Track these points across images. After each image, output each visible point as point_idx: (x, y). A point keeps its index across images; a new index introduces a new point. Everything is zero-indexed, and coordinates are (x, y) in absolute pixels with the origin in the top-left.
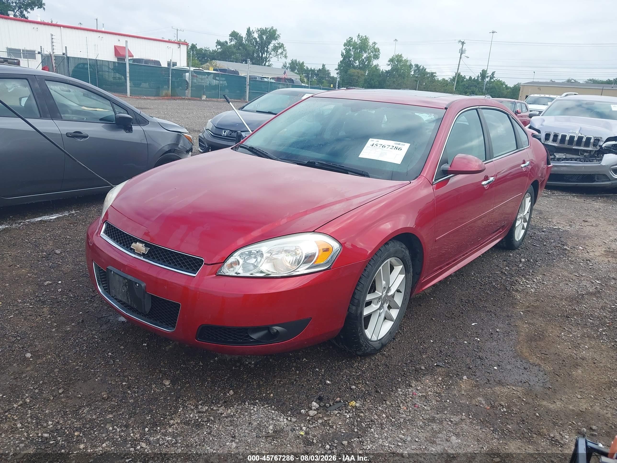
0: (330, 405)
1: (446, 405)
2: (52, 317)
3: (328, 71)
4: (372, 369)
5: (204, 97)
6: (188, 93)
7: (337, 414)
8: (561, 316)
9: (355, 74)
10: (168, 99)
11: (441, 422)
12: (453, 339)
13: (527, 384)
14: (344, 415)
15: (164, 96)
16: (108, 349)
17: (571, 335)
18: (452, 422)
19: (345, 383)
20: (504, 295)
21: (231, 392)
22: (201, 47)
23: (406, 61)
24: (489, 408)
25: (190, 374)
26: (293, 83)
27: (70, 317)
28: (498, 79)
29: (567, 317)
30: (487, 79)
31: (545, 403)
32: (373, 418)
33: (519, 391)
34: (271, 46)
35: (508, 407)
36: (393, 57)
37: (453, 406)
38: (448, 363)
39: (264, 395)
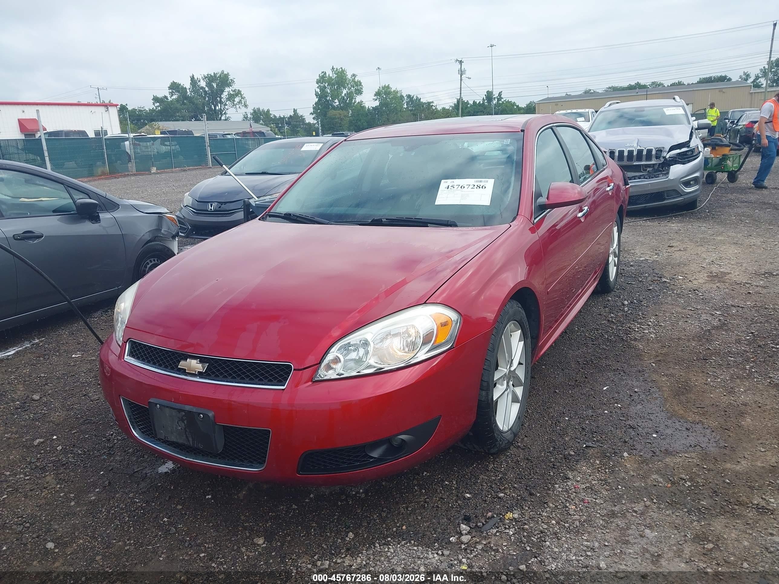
0: (483, 524)
1: (620, 493)
2: (63, 486)
3: (302, 116)
4: (513, 468)
5: (154, 170)
6: (132, 166)
7: (496, 533)
8: (697, 359)
9: (336, 117)
10: (106, 179)
11: (624, 516)
12: (591, 411)
13: (698, 447)
14: (505, 533)
15: (101, 176)
16: (160, 513)
17: (719, 380)
18: (636, 512)
19: (488, 492)
20: (624, 347)
21: (351, 535)
22: (134, 108)
23: (396, 92)
24: (670, 485)
25: (286, 523)
26: (265, 136)
27: (89, 481)
28: (507, 100)
29: (704, 359)
30: (495, 102)
31: (728, 466)
32: (541, 528)
33: (694, 457)
34: (225, 95)
35: (691, 480)
36: (379, 90)
37: (628, 493)
38: (598, 441)
39: (395, 529)
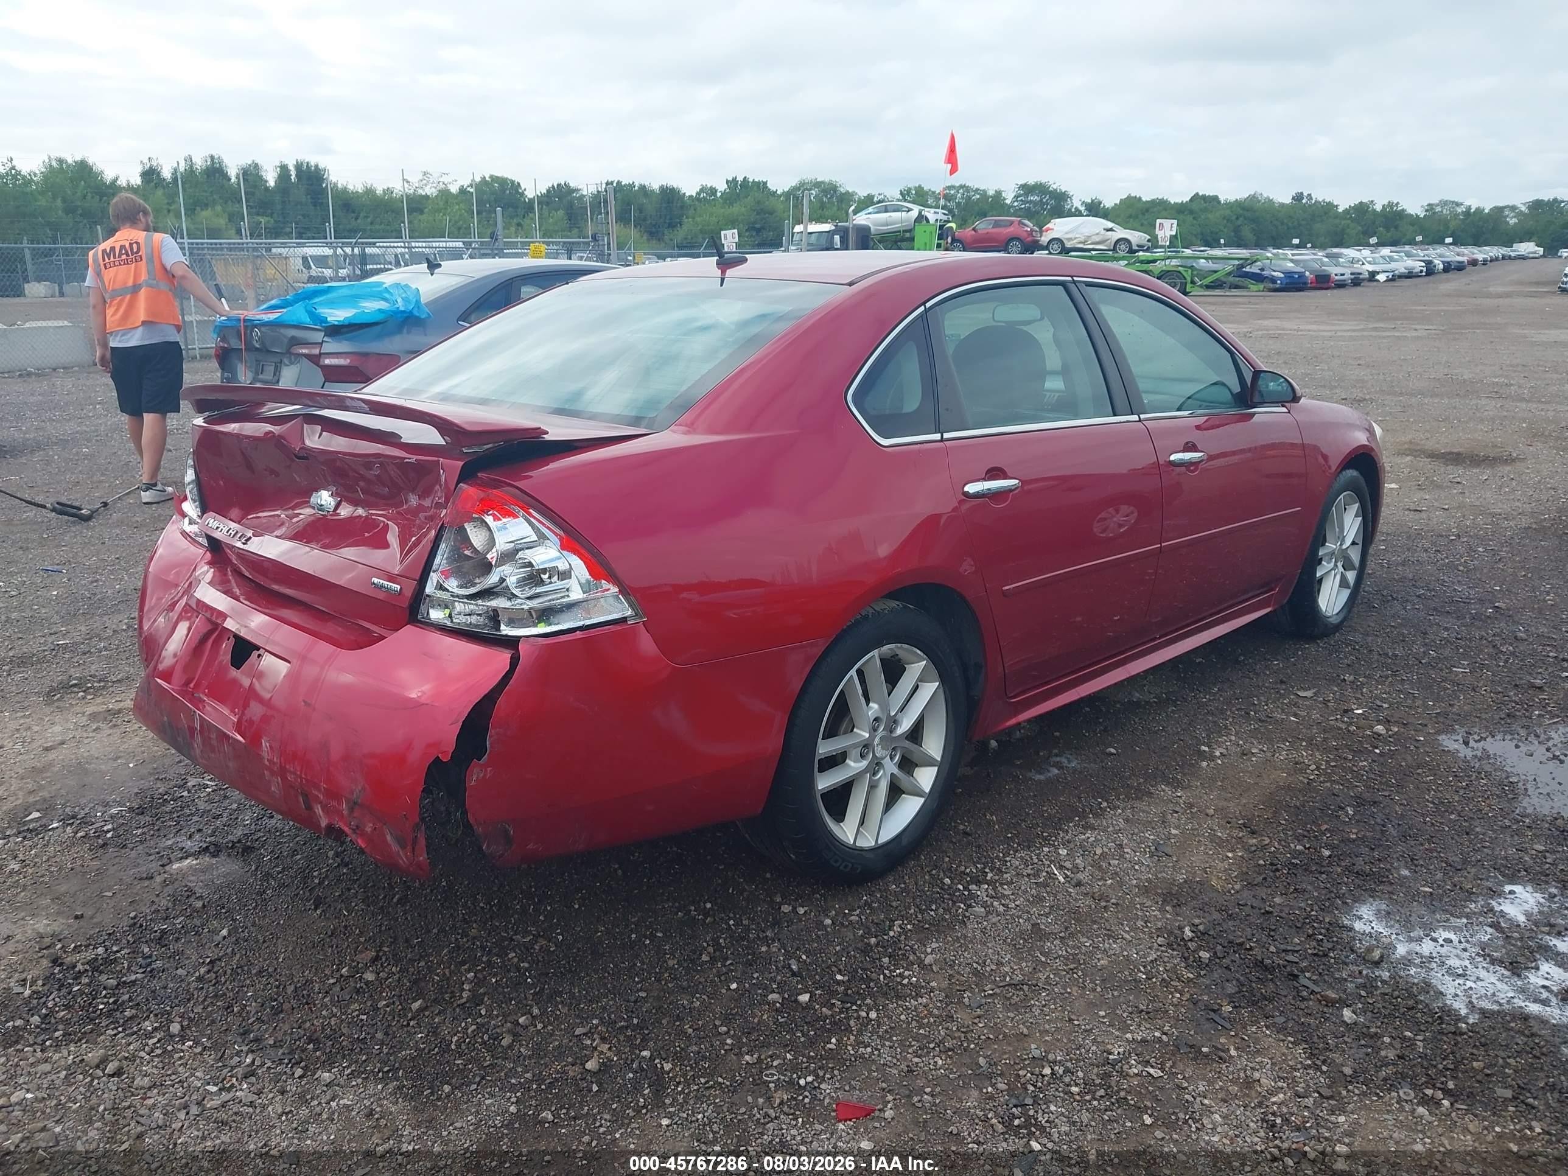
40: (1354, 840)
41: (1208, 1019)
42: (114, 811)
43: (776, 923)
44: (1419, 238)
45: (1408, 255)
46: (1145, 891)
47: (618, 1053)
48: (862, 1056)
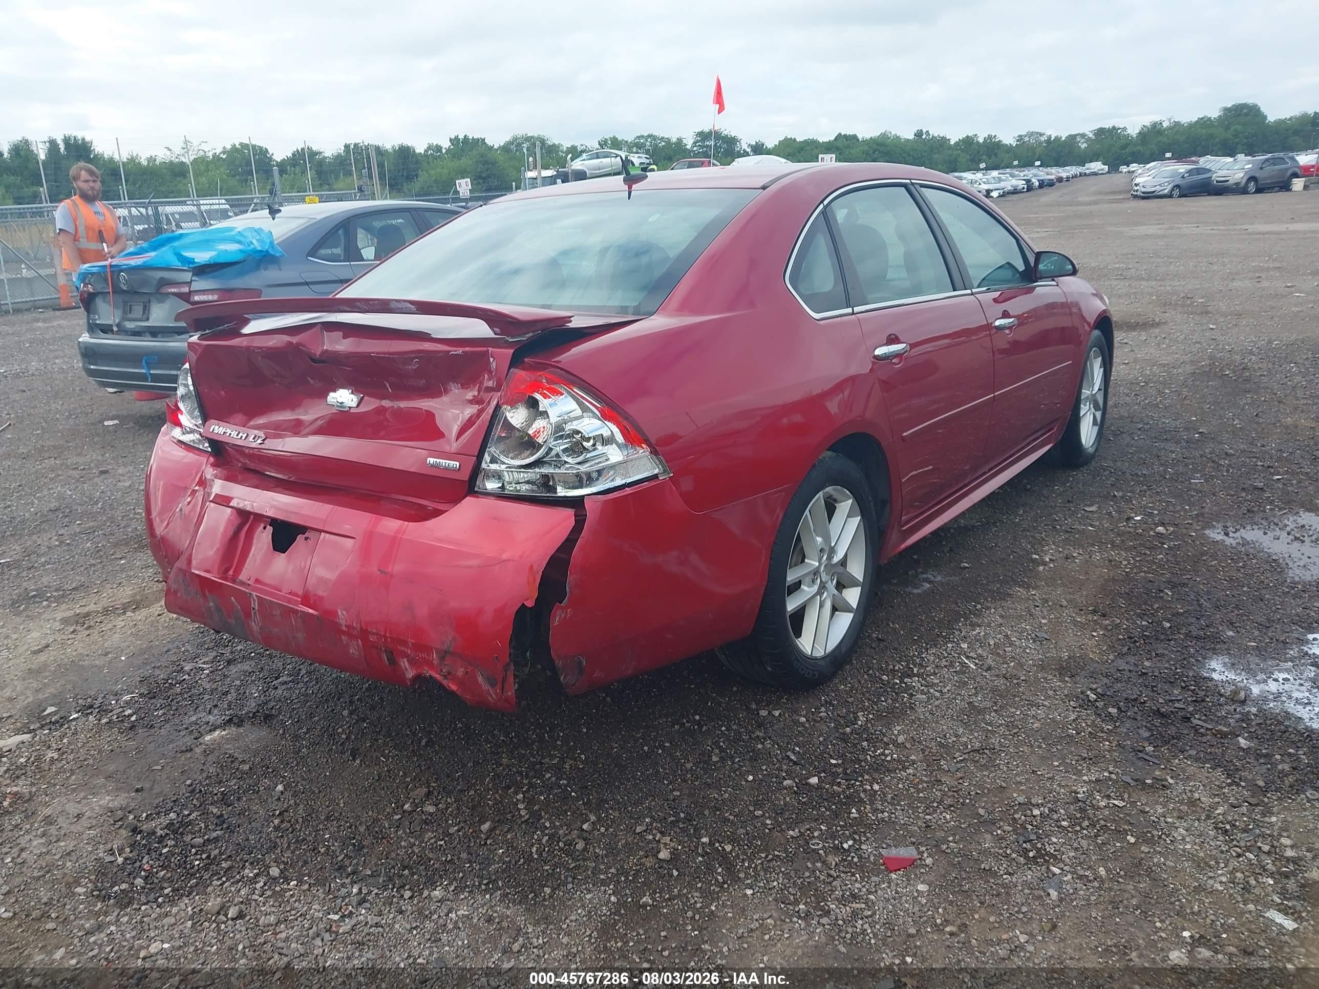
40: (1182, 614)
41: (1139, 759)
42: (127, 698)
43: (760, 726)
44: (1016, 163)
45: (1012, 176)
46: (1042, 668)
47: (680, 843)
48: (883, 820)
